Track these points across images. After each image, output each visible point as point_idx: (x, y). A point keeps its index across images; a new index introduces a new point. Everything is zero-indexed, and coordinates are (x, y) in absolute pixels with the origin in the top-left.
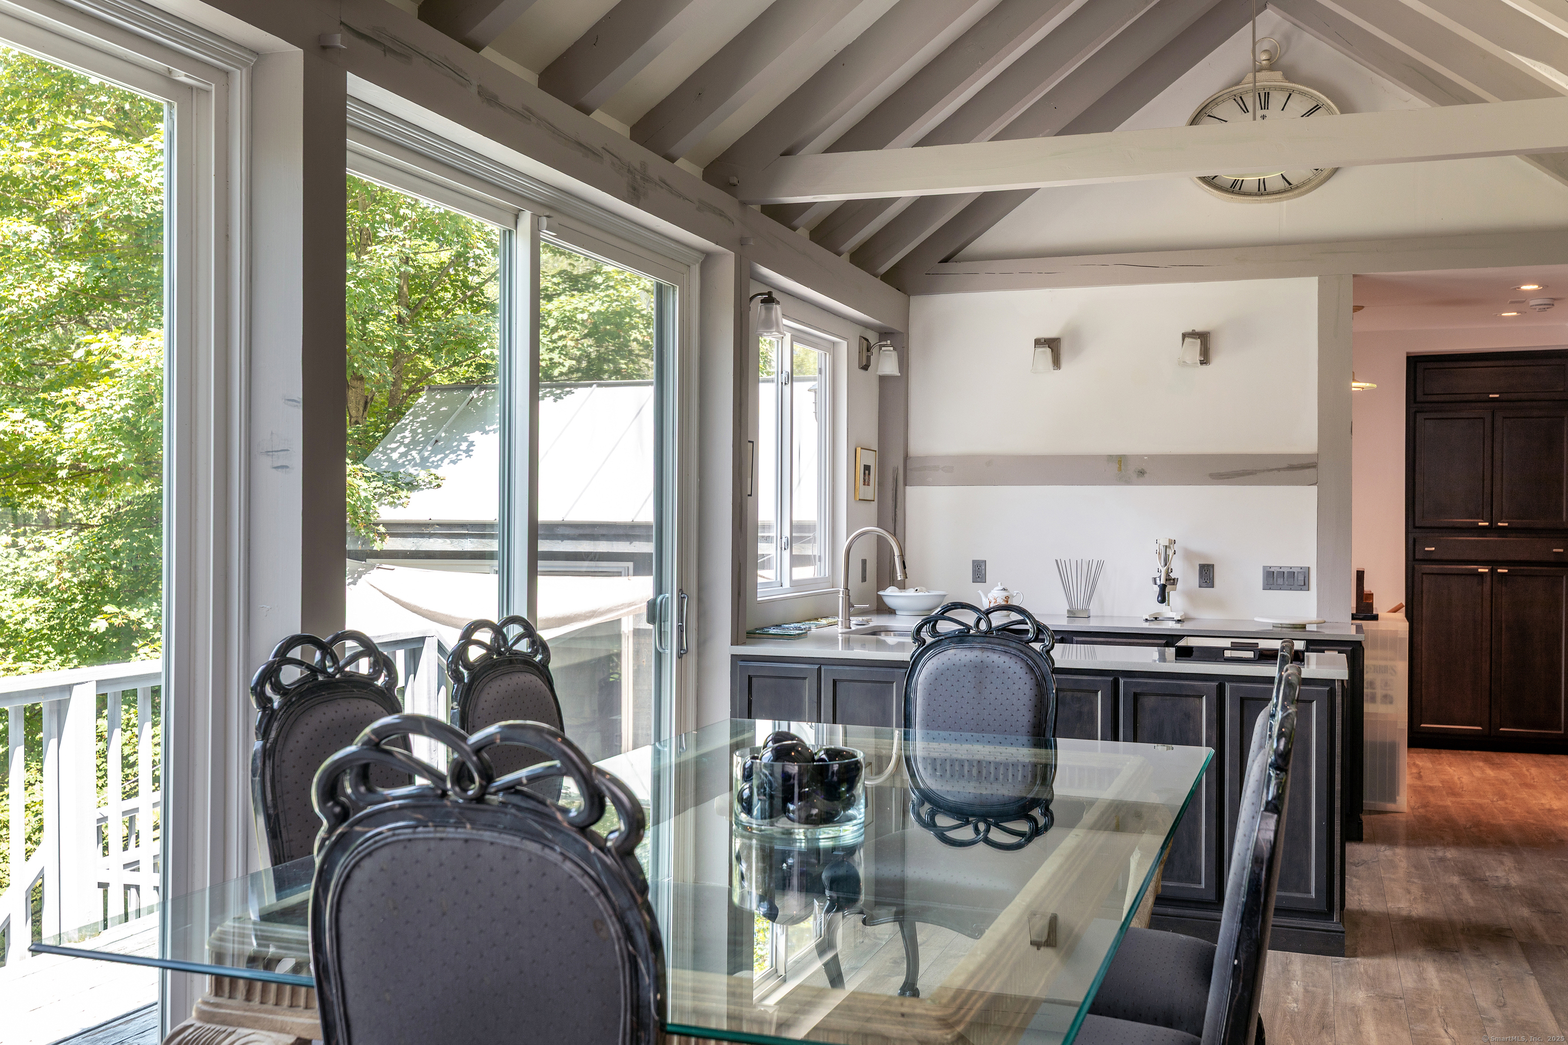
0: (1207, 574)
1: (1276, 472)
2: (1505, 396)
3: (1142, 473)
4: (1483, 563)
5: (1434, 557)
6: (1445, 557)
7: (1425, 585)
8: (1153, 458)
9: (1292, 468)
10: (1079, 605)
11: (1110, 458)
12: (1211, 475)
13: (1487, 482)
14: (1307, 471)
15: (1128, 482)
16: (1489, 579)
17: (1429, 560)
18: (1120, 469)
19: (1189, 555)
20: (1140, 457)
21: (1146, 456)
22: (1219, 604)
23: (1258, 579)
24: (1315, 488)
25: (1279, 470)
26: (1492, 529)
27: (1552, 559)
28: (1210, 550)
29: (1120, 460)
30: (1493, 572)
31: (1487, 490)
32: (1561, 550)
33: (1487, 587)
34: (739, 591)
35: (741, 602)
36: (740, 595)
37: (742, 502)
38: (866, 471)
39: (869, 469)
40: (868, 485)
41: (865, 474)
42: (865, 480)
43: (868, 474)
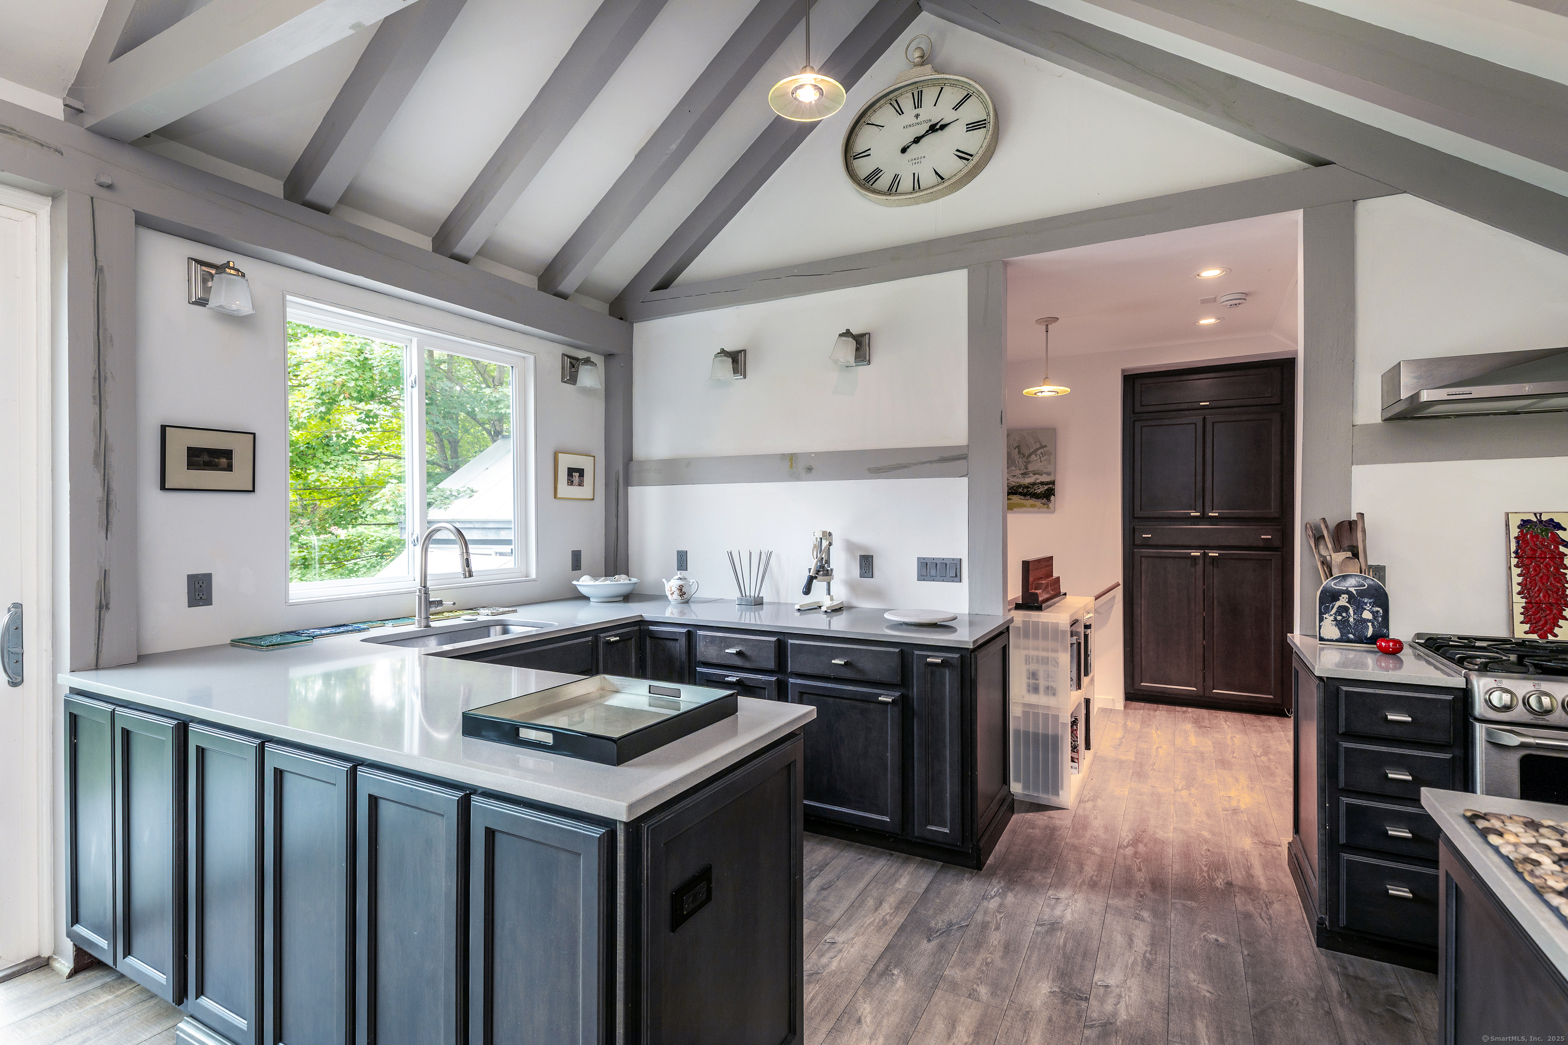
0: (867, 563)
1: (928, 465)
2: (1215, 404)
3: (809, 469)
4: (1197, 548)
5: (1151, 543)
6: (1161, 543)
7: (1143, 566)
8: (818, 454)
9: (943, 460)
10: (752, 592)
11: (783, 456)
12: (869, 470)
13: (1199, 478)
14: (958, 462)
15: (798, 479)
16: (1201, 562)
17: (1146, 544)
18: (791, 467)
19: (850, 547)
20: (808, 455)
21: (813, 453)
22: (877, 594)
23: (913, 569)
24: (965, 480)
25: (931, 462)
26: (1204, 518)
27: (1261, 544)
28: (868, 540)
29: (792, 458)
30: (1205, 555)
31: (1199, 485)
32: (1270, 537)
33: (1200, 567)
34: (104, 603)
35: (108, 617)
36: (107, 608)
37: (112, 497)
38: (574, 474)
39: (581, 472)
40: (580, 485)
41: (572, 476)
42: (573, 481)
43: (579, 476)
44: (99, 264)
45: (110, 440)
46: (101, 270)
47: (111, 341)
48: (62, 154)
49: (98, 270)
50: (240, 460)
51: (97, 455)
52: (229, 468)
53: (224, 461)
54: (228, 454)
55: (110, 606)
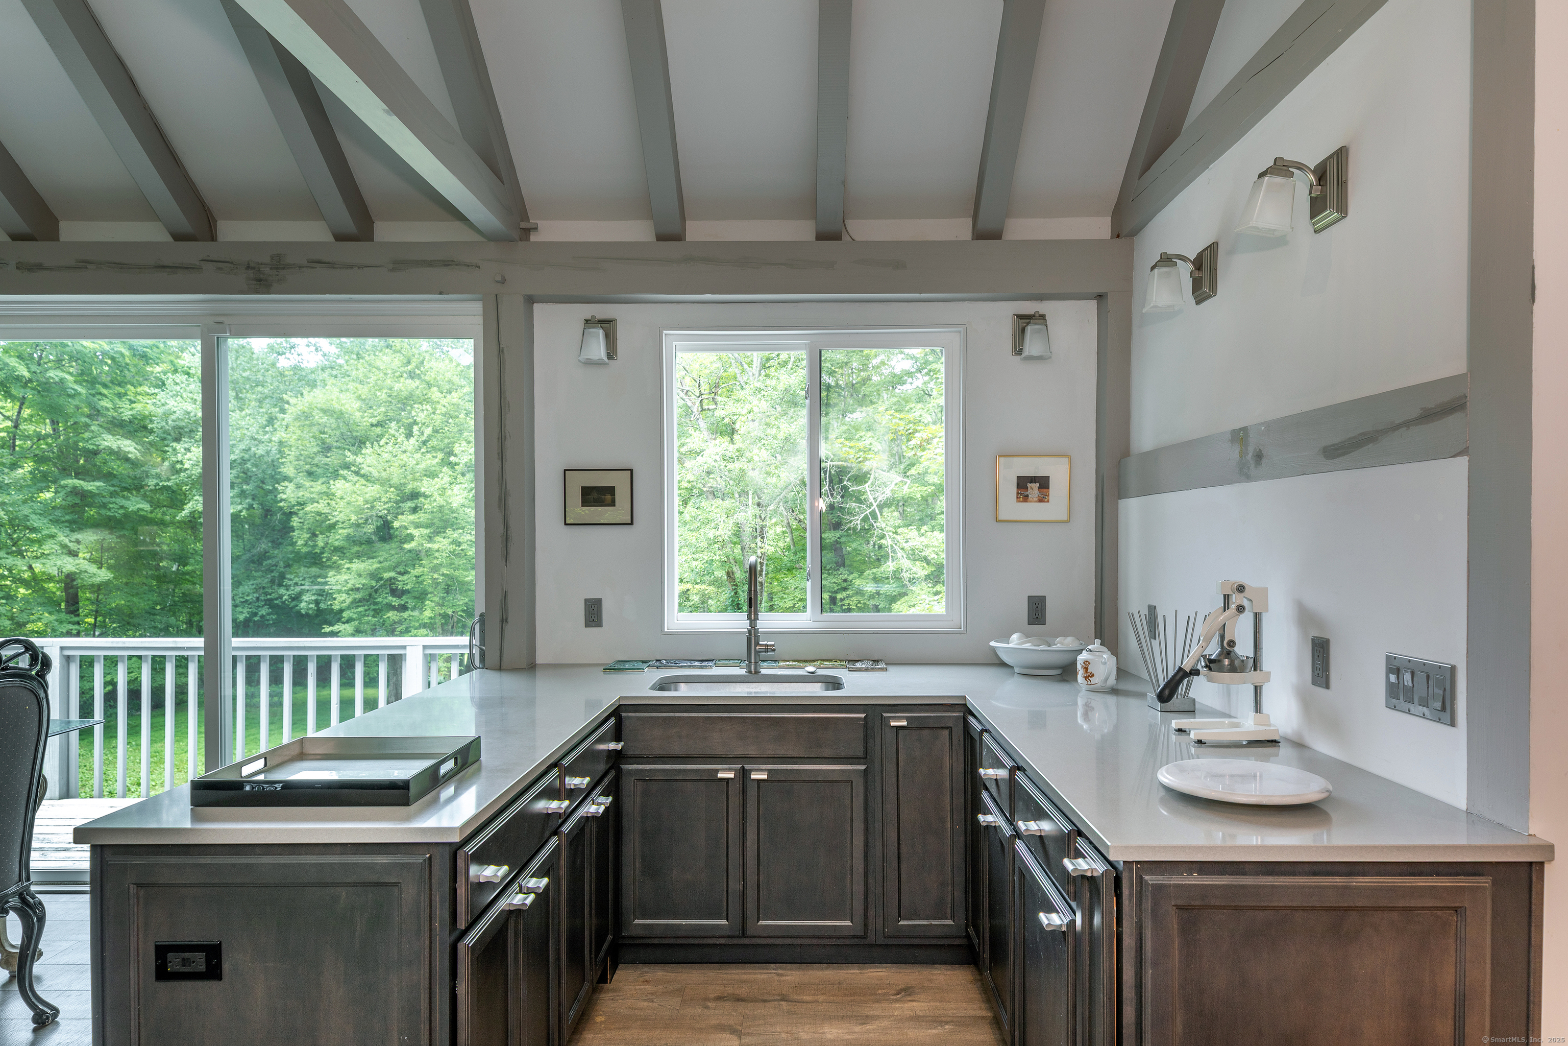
3: (1259, 458)
8: (1272, 425)
11: (1236, 433)
15: (1247, 477)
18: (1242, 454)
19: (1300, 621)
20: (1260, 428)
21: (1265, 424)
23: (1380, 679)
24: (1468, 462)
25: (1407, 424)
29: (1243, 437)
34: (504, 618)
35: (508, 628)
36: (507, 622)
37: (509, 532)
38: (1029, 485)
39: (1043, 483)
40: (1040, 501)
41: (1027, 488)
42: (1027, 496)
43: (1039, 488)
44: (501, 346)
45: (508, 488)
46: (503, 351)
47: (509, 407)
48: (479, 267)
49: (501, 351)
50: (622, 495)
51: (500, 499)
52: (613, 503)
53: (609, 497)
54: (611, 490)
55: (509, 620)
